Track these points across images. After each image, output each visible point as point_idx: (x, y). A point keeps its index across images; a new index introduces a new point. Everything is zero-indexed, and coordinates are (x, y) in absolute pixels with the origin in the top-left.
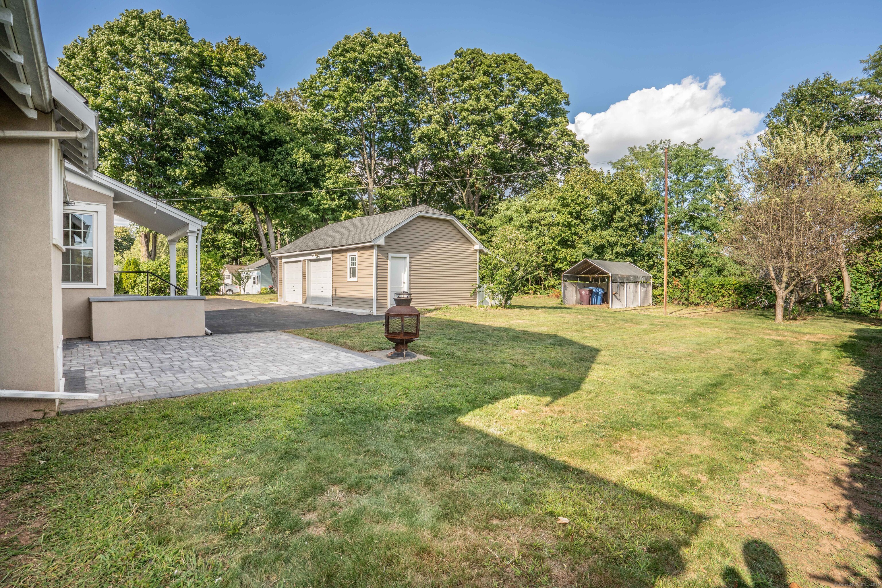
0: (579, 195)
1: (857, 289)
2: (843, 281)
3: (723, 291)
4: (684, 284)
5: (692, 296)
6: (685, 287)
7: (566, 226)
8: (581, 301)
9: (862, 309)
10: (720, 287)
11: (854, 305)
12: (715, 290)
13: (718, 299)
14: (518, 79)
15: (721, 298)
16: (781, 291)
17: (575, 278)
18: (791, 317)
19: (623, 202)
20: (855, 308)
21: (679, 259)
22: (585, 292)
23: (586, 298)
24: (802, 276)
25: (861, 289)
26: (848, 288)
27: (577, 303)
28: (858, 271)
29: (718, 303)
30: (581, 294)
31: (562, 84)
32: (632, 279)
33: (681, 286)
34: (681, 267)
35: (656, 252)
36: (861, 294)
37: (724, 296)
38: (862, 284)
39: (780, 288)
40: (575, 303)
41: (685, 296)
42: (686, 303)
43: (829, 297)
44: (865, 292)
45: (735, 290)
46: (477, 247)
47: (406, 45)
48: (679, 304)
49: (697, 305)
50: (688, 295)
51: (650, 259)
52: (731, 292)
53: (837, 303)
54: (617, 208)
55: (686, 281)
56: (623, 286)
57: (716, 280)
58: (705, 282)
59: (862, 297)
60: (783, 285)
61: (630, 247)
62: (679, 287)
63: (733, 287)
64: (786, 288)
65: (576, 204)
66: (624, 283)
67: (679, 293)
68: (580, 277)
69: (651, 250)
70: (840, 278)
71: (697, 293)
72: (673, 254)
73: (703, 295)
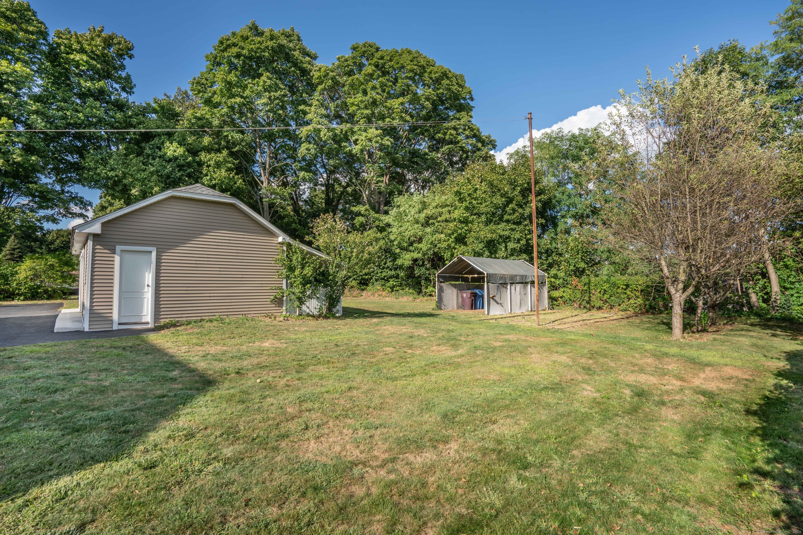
0: (476, 189)
1: (786, 289)
2: (769, 278)
3: (629, 293)
4: (585, 285)
5: (593, 298)
6: (586, 288)
7: (461, 222)
8: (461, 306)
9: (794, 313)
10: (625, 287)
11: (784, 308)
12: (619, 291)
13: (623, 302)
14: (412, 71)
15: (626, 300)
16: (678, 295)
17: (457, 279)
18: (700, 328)
19: (516, 193)
20: (786, 312)
21: (579, 256)
22: (466, 295)
23: (468, 302)
24: (703, 272)
25: (792, 289)
26: (775, 288)
27: (458, 308)
28: (786, 266)
29: (623, 306)
30: (462, 297)
31: (465, 78)
32: (518, 279)
33: (580, 287)
34: (582, 265)
35: (555, 248)
36: (792, 295)
37: (629, 299)
38: (792, 283)
39: (677, 291)
40: (455, 307)
41: (586, 298)
42: (588, 306)
43: (754, 298)
44: (798, 293)
45: (642, 291)
46: (280, 239)
47: (299, 40)
48: (580, 307)
49: (600, 308)
50: (590, 297)
51: (549, 256)
52: (638, 294)
53: (764, 305)
54: (510, 201)
55: (587, 281)
56: (506, 288)
57: (620, 279)
58: (607, 281)
59: (794, 298)
60: (681, 286)
61: (523, 242)
62: (579, 287)
63: (640, 288)
64: (685, 289)
65: (473, 198)
66: (506, 284)
67: (579, 296)
68: (462, 277)
69: (549, 246)
70: (765, 275)
71: (599, 295)
72: (572, 249)
73: (606, 297)
